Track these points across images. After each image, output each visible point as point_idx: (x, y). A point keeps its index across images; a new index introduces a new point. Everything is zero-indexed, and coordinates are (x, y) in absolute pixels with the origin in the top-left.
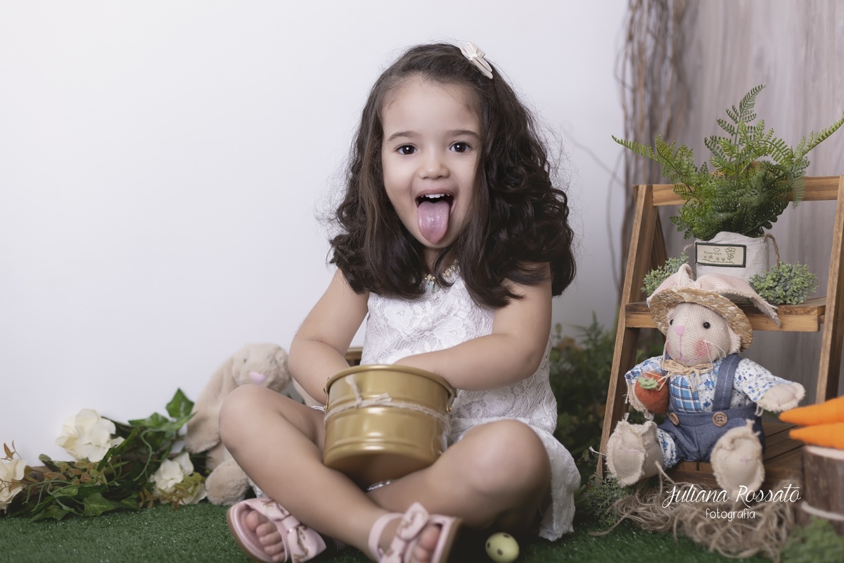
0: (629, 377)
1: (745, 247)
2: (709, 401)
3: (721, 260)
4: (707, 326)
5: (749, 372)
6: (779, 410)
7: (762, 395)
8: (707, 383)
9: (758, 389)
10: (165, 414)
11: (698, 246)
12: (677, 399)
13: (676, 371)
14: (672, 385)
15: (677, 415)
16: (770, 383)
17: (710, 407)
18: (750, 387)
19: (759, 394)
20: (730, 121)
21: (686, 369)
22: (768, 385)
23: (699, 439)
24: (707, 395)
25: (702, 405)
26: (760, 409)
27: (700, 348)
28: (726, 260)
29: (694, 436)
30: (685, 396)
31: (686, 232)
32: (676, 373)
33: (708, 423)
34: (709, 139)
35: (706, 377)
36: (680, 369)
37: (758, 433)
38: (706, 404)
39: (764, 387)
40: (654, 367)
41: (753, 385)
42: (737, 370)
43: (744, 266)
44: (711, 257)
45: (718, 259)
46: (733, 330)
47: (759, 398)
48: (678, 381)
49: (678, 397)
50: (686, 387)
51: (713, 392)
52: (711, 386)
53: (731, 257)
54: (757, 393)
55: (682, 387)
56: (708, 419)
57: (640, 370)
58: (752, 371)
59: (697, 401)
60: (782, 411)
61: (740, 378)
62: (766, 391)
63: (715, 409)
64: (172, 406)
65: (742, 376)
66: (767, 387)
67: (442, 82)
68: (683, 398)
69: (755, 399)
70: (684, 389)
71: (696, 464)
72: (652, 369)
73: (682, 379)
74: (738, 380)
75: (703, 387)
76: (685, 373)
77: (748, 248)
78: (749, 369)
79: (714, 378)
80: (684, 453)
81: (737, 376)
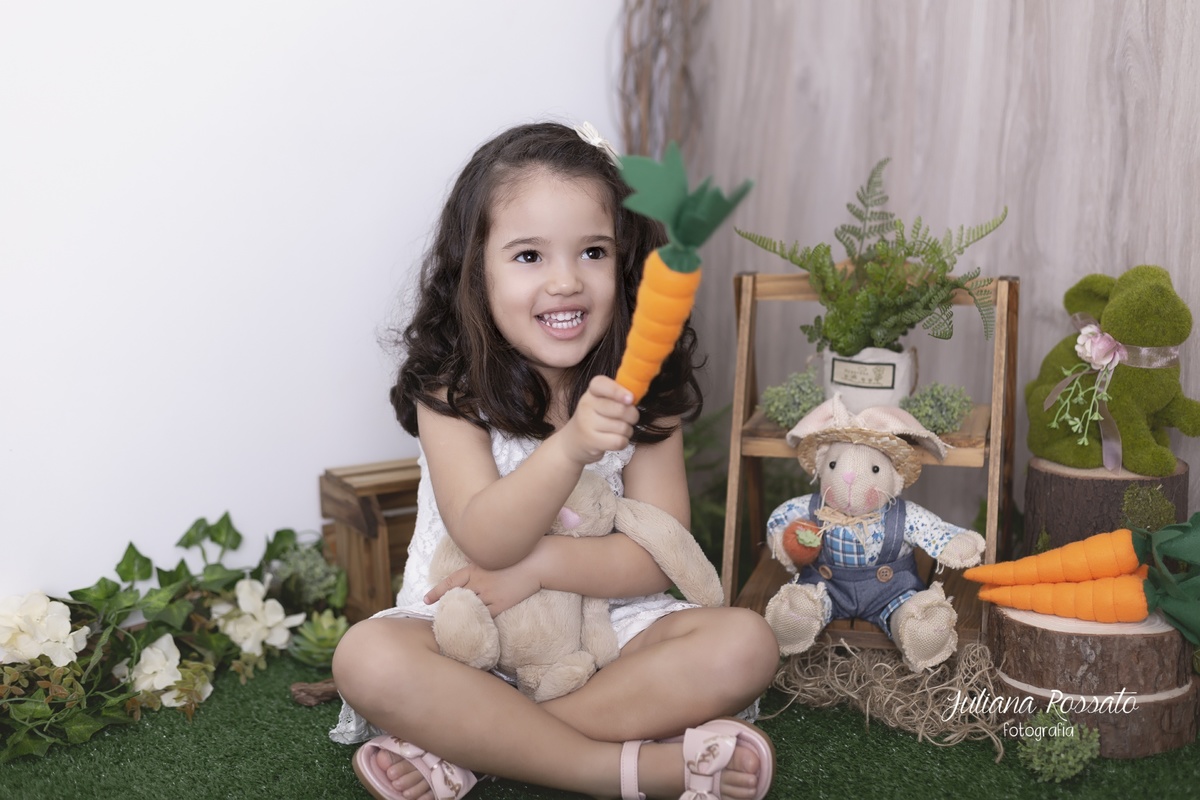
0: (772, 525)
1: (894, 366)
2: (875, 555)
3: (867, 381)
4: (876, 470)
5: (922, 521)
6: (963, 566)
7: (940, 549)
8: (875, 535)
9: (934, 542)
10: (115, 578)
11: (836, 363)
12: (835, 552)
13: (837, 521)
14: (828, 536)
15: (830, 568)
16: (947, 534)
17: (875, 561)
18: (926, 540)
19: (937, 548)
20: (859, 205)
21: (851, 519)
22: (946, 537)
23: (859, 597)
24: (874, 549)
25: (867, 560)
26: (941, 566)
27: (871, 496)
28: (874, 381)
29: (853, 592)
30: (847, 549)
31: (819, 344)
32: (836, 524)
33: (871, 578)
34: (840, 229)
35: (873, 528)
36: (841, 519)
37: (951, 598)
38: (872, 559)
39: (942, 539)
40: (801, 513)
41: (928, 537)
42: (907, 519)
43: (892, 387)
44: (854, 377)
45: (863, 380)
46: (897, 470)
47: (938, 552)
48: (838, 533)
49: (838, 551)
50: (851, 541)
51: (881, 545)
52: (879, 539)
53: (878, 378)
54: (933, 546)
55: (844, 539)
56: (871, 574)
57: (783, 517)
58: (924, 520)
59: (862, 556)
60: (965, 569)
61: (911, 528)
62: (946, 544)
63: (880, 563)
64: (124, 567)
65: (915, 527)
66: (945, 540)
67: (575, 176)
68: (844, 552)
69: (934, 554)
70: (847, 543)
71: (849, 622)
72: (799, 516)
73: (844, 530)
74: (909, 530)
75: (871, 539)
76: (847, 525)
77: (897, 366)
78: (921, 517)
79: (880, 530)
80: (838, 612)
81: (907, 526)
